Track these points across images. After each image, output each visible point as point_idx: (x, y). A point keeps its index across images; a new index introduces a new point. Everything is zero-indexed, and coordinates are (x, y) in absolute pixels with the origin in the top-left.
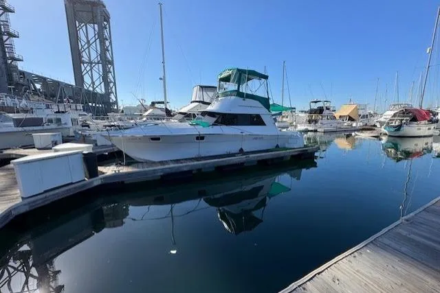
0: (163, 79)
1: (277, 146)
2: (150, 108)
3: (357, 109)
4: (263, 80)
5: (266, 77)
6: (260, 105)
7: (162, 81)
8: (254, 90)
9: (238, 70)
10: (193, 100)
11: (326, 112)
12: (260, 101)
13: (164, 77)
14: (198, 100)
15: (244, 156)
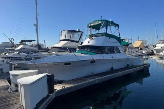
0: (36, 25)
1: (128, 65)
2: (21, 45)
3: (143, 43)
4: (117, 27)
5: (118, 25)
6: (117, 41)
7: (35, 26)
8: (113, 32)
9: (106, 21)
10: (62, 39)
11: (130, 45)
12: (117, 39)
13: (37, 23)
14: (67, 38)
15: (122, 72)
